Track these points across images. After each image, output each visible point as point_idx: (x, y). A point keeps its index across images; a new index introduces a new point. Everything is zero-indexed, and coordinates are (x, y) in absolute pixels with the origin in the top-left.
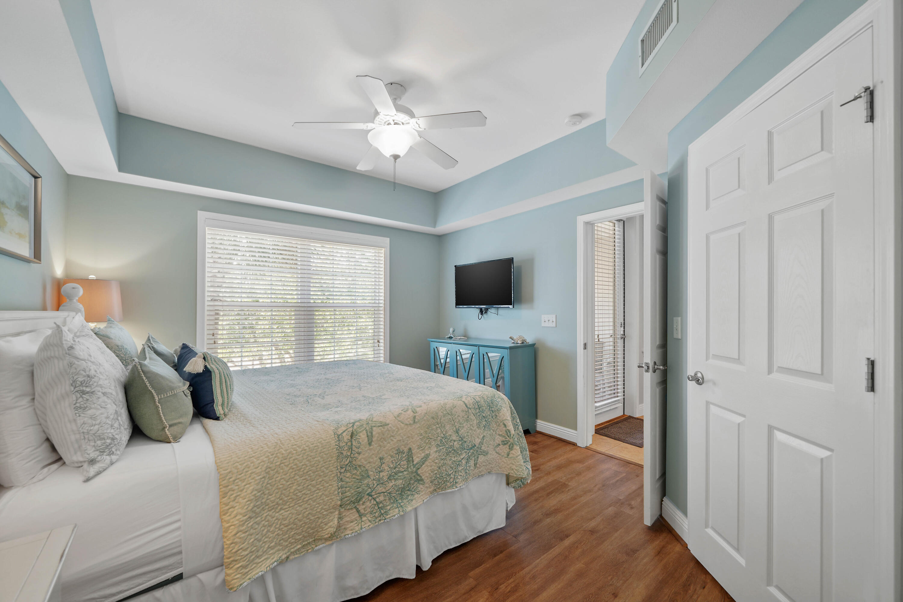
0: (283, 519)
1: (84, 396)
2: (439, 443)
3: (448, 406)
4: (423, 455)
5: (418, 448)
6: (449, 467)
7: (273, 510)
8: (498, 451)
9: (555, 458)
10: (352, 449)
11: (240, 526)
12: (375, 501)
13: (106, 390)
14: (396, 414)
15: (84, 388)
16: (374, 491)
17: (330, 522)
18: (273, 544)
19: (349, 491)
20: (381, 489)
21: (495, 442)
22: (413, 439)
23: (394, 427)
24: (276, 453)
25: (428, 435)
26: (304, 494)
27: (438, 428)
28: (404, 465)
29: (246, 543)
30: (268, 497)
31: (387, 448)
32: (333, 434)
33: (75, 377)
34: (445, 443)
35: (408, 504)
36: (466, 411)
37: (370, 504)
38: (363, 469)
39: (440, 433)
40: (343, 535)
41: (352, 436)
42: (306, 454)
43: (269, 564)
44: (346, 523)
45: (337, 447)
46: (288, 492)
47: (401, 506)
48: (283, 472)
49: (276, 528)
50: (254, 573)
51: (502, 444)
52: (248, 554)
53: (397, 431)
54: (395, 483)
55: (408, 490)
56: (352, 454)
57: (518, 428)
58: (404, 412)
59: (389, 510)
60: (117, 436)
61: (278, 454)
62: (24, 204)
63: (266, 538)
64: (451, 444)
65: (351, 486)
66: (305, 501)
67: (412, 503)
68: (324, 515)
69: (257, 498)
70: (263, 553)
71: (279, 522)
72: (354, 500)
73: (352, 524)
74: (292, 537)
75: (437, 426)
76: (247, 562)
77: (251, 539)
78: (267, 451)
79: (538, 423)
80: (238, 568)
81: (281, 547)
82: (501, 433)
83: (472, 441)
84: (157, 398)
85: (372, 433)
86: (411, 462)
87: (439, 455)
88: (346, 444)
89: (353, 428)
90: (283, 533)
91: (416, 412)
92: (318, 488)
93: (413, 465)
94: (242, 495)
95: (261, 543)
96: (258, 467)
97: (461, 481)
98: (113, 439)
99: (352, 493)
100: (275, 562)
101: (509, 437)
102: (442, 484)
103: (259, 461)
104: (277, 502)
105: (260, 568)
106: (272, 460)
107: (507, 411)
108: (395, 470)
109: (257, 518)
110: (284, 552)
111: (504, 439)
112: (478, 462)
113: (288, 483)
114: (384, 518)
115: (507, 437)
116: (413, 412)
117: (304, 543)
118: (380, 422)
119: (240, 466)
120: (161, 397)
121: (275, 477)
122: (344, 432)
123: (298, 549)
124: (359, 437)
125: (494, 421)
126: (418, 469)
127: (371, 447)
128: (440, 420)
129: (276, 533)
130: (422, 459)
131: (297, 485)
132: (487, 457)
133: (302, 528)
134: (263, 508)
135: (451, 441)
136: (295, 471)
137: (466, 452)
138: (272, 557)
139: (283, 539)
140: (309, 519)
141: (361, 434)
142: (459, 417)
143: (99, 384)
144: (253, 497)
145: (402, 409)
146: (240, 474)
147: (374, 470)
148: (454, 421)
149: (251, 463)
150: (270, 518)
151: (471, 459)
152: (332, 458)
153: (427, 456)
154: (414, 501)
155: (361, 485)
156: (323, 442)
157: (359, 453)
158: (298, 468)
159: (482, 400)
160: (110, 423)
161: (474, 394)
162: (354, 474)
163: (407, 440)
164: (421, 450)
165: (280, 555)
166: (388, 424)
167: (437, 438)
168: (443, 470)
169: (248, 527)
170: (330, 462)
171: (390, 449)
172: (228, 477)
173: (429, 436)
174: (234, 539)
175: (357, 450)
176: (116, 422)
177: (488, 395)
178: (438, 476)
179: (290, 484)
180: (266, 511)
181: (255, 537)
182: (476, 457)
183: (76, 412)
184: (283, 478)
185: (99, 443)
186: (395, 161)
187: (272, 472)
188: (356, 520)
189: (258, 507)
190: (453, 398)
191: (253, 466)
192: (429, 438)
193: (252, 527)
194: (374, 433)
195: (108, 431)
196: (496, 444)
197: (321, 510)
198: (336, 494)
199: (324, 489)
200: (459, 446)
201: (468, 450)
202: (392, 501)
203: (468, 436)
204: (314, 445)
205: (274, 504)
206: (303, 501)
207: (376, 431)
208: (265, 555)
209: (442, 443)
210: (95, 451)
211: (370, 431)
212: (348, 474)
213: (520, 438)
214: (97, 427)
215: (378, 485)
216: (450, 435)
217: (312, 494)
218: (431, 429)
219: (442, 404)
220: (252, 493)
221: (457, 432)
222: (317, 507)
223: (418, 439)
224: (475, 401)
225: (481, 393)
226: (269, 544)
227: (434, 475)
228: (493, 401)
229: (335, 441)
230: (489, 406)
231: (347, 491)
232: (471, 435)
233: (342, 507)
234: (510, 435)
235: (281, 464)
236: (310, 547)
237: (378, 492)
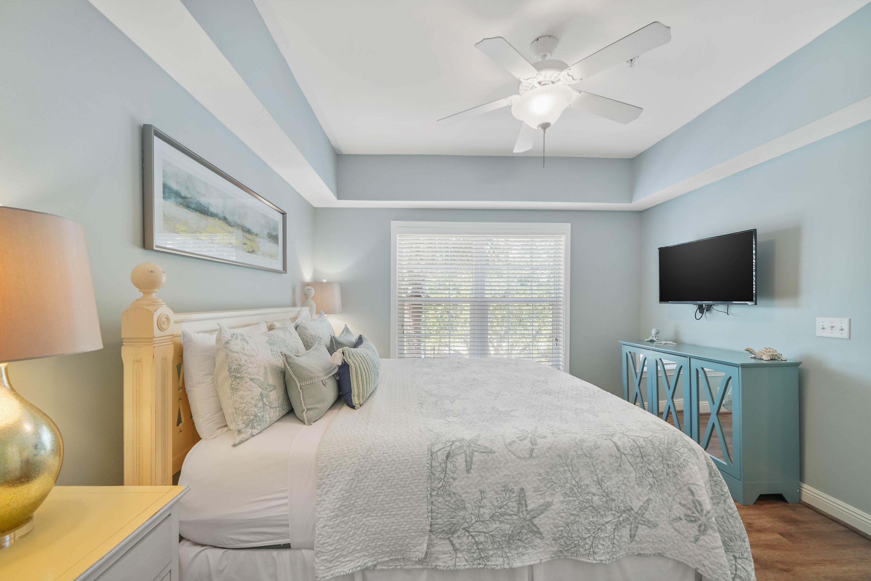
0: (370, 526)
1: (236, 380)
2: (568, 492)
3: (586, 444)
4: (542, 501)
5: (535, 491)
6: (583, 528)
7: (361, 514)
8: (677, 528)
9: (832, 562)
10: (446, 471)
11: (327, 520)
12: (474, 539)
13: (254, 376)
14: (508, 441)
15: (236, 374)
16: (472, 527)
17: (419, 546)
18: (359, 548)
19: (441, 518)
20: (480, 527)
21: (672, 513)
22: (527, 477)
23: (502, 457)
24: (367, 457)
25: (550, 477)
26: (391, 507)
27: (567, 472)
28: (513, 507)
29: (332, 539)
30: (356, 499)
31: (490, 480)
32: (427, 450)
33: (231, 365)
34: (577, 493)
35: (516, 557)
36: (618, 456)
37: (467, 541)
38: (458, 498)
39: (570, 478)
40: (434, 564)
41: (447, 457)
42: (395, 466)
43: (353, 567)
44: (438, 553)
45: (429, 465)
46: (376, 501)
47: (508, 557)
48: (371, 479)
49: (363, 533)
50: (337, 571)
51: (686, 519)
52: (332, 550)
53: (505, 463)
54: (500, 526)
55: (518, 540)
56: (446, 478)
57: (725, 501)
58: (520, 440)
59: (492, 556)
60: (259, 414)
61: (369, 459)
62: (274, 233)
63: (352, 539)
64: (588, 497)
65: (444, 513)
66: (392, 515)
67: (523, 558)
68: (411, 535)
69: (345, 498)
70: (349, 554)
71: (366, 528)
72: (447, 530)
73: (445, 556)
74: (379, 547)
75: (566, 468)
76: (331, 558)
77: (336, 536)
78: (359, 453)
79: (804, 489)
80: (324, 560)
81: (367, 554)
82: (683, 502)
83: (627, 502)
84: (299, 385)
85: (472, 459)
86: (524, 506)
87: (567, 507)
88: (440, 465)
89: (451, 447)
90: (369, 540)
91: (536, 444)
92: (406, 505)
93: (526, 510)
94: (332, 492)
95: (347, 543)
96: (349, 468)
97: (604, 553)
98: (256, 416)
99: (445, 522)
100: (359, 566)
101: (698, 512)
102: (572, 548)
103: (351, 462)
104: (365, 507)
105: (344, 567)
106: (362, 463)
107: (700, 469)
108: (500, 511)
109: (344, 517)
110: (371, 559)
111: (689, 512)
112: (637, 533)
113: (376, 491)
114: (484, 563)
115: (696, 512)
116: (531, 443)
117: (392, 557)
118: (485, 447)
119: (334, 463)
120: (302, 384)
121: (364, 481)
122: (440, 450)
123: (387, 561)
124: (456, 461)
125: (671, 480)
126: (535, 517)
127: (470, 475)
128: (572, 461)
129: (362, 538)
130: (540, 506)
131: (384, 495)
132: (655, 532)
133: (389, 541)
134: (351, 509)
135: (588, 493)
136: (383, 481)
137: (614, 515)
138: (357, 561)
139: (369, 546)
140: (395, 534)
141: (459, 457)
142: (604, 464)
143: (247, 371)
144: (341, 496)
145: (518, 436)
146: (334, 471)
147: (473, 503)
148: (594, 466)
149: (344, 462)
150: (357, 521)
151: (624, 527)
152: (422, 476)
153: (548, 505)
154: (526, 556)
155: (455, 516)
156: (414, 456)
157: (454, 479)
158: (386, 479)
159: (650, 446)
160: (254, 403)
161: (637, 434)
162: (447, 501)
163: (519, 478)
164: (539, 494)
165: (365, 562)
166: (494, 452)
167: (565, 484)
168: (574, 529)
169: (335, 524)
170: (420, 481)
171: (494, 482)
172: (323, 471)
173: (551, 479)
174: (322, 531)
175: (452, 475)
176: (259, 402)
177: (663, 439)
178: (566, 535)
179: (377, 493)
180: (353, 513)
181: (341, 535)
182: (633, 526)
183: (232, 391)
184: (371, 485)
185: (245, 417)
186: (545, 132)
187: (361, 476)
188: (450, 553)
189: (346, 506)
190: (599, 434)
191: (346, 465)
192: (551, 482)
193: (338, 525)
194: (474, 459)
195: (252, 409)
196: (673, 516)
197: (409, 530)
198: (425, 518)
199: (413, 508)
200: (601, 503)
201: (618, 512)
202: (496, 547)
203: (619, 493)
204: (405, 458)
205: (362, 508)
206: (390, 514)
207: (477, 457)
208: (350, 557)
209: (573, 492)
210: (242, 423)
211: (470, 456)
212: (440, 500)
213: (729, 517)
214: (244, 405)
215: (477, 521)
216: (587, 485)
217: (399, 509)
218: (555, 470)
219: (577, 440)
220: (340, 491)
221: (599, 483)
222: (405, 525)
223: (535, 479)
224: (636, 445)
225: (651, 433)
226: (355, 546)
227: (558, 531)
228: (671, 451)
229: (428, 458)
230: (662, 457)
231: (438, 517)
232: (625, 493)
233: (434, 533)
234: (702, 510)
235: (370, 470)
236: (399, 564)
237: (477, 530)
